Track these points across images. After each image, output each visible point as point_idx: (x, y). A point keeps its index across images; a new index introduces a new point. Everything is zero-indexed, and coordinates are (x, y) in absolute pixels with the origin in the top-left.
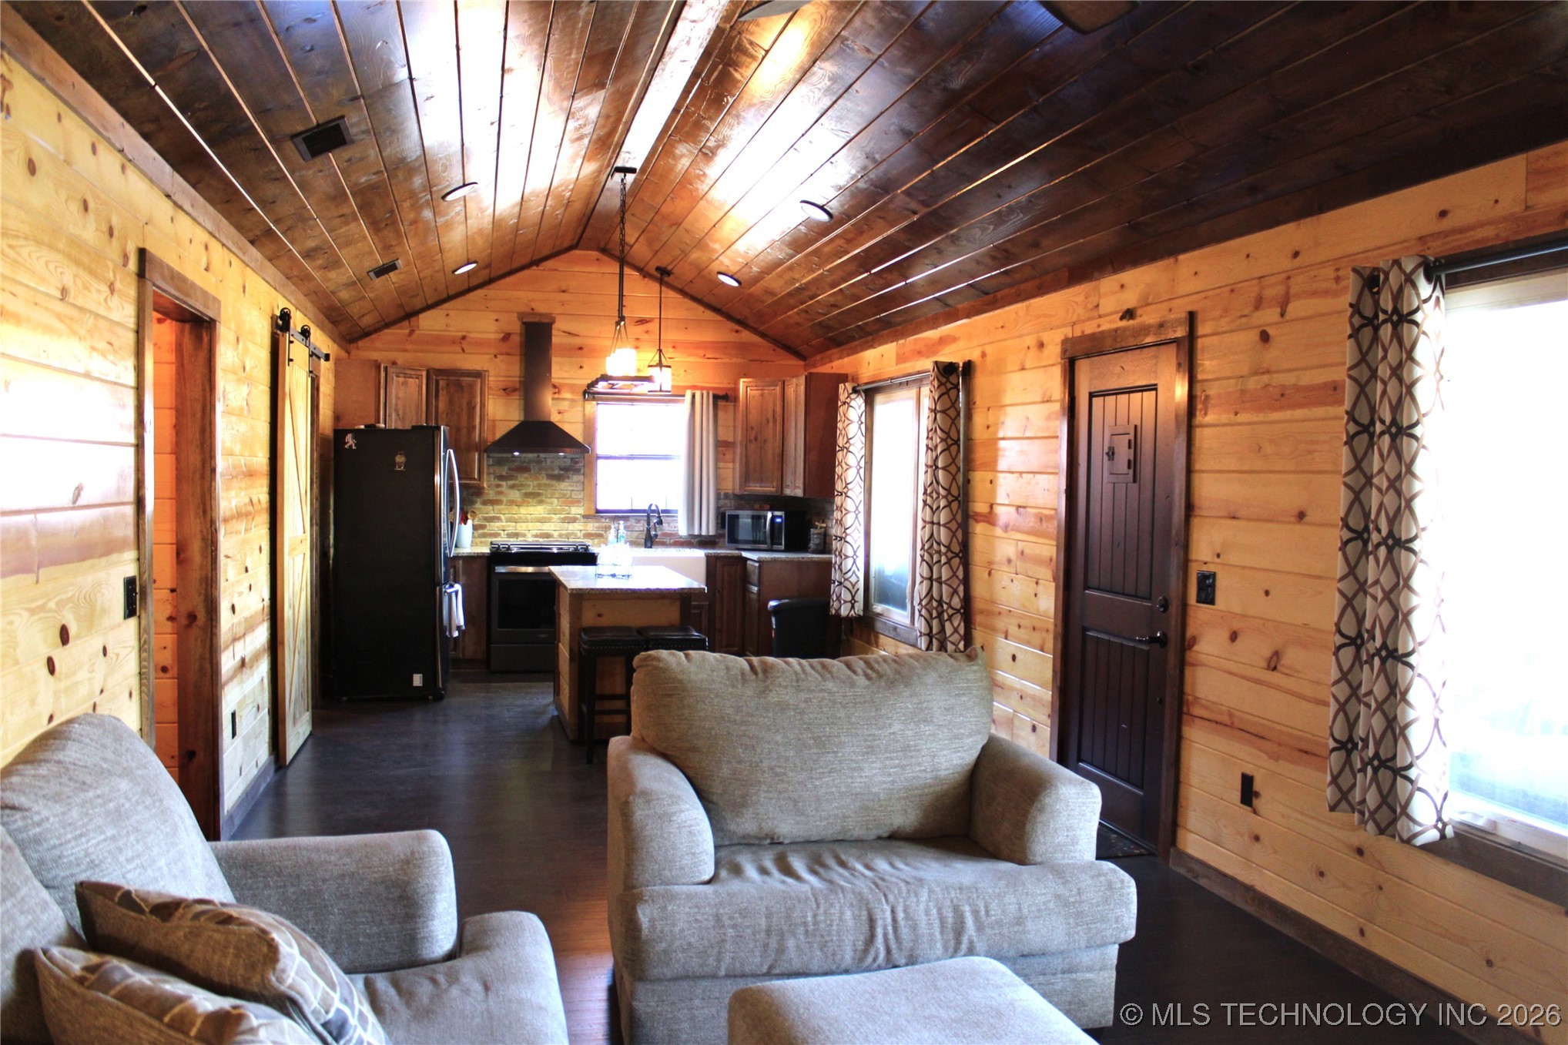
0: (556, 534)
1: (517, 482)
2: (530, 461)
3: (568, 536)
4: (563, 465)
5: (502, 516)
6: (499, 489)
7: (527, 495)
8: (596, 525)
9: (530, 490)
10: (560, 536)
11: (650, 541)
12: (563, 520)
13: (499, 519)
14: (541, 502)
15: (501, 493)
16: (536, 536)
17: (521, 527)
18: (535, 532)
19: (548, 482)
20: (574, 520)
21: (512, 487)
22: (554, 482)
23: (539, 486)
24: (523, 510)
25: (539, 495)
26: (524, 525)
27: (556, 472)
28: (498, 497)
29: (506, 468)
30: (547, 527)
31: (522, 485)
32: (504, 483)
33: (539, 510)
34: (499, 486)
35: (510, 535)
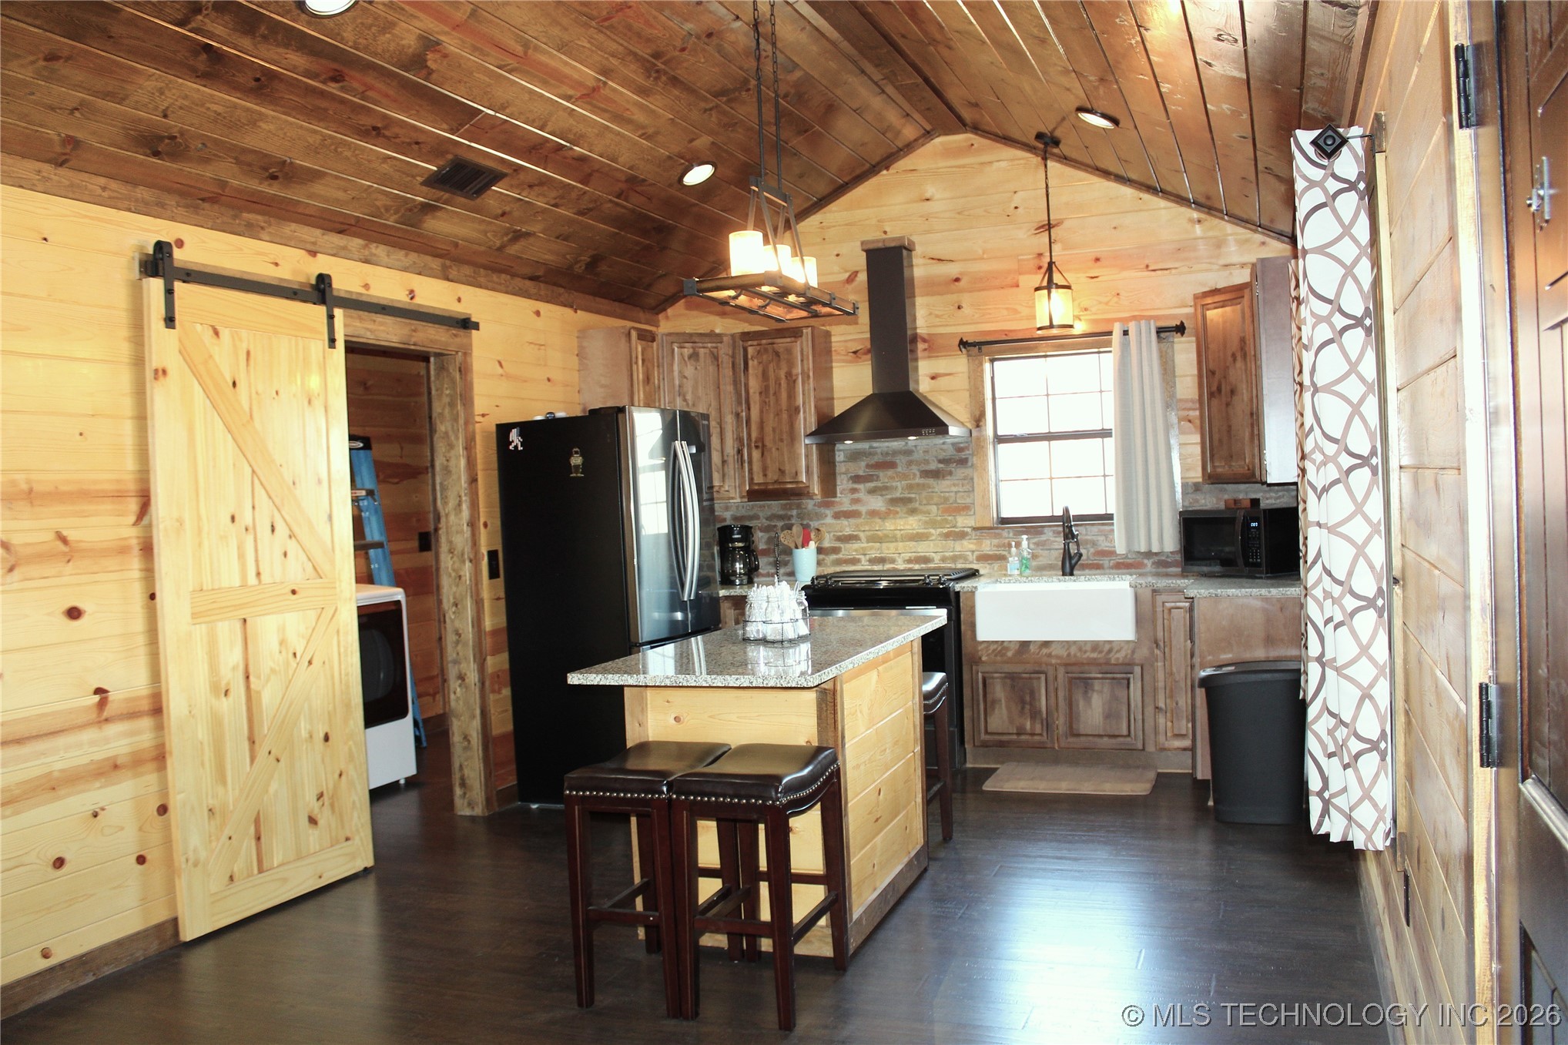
0: (937, 557)
1: (879, 484)
2: (895, 453)
3: (954, 559)
4: (942, 455)
5: (862, 535)
6: (856, 496)
7: (894, 501)
8: (995, 541)
9: (898, 495)
10: (944, 560)
11: (1070, 565)
12: (947, 536)
13: (856, 538)
14: (913, 512)
15: (857, 501)
16: (909, 561)
17: (888, 549)
18: (907, 556)
19: (922, 481)
20: (962, 535)
21: (872, 492)
22: (931, 481)
23: (910, 487)
24: (889, 525)
25: (910, 500)
26: (892, 545)
27: (933, 466)
28: (854, 508)
29: (863, 464)
30: (923, 548)
31: (886, 488)
32: (861, 486)
33: (911, 524)
34: (854, 491)
35: (872, 561)
